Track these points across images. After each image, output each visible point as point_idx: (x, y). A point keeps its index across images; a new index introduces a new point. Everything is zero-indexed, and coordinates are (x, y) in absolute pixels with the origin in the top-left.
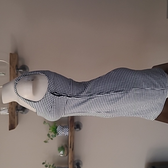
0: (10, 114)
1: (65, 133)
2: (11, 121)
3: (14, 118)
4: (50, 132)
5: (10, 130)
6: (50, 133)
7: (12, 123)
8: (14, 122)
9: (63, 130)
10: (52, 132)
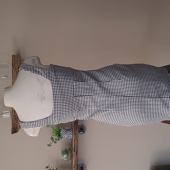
0: (13, 118)
2: (13, 124)
4: (54, 135)
5: (12, 133)
6: (53, 137)
7: (15, 127)
8: (17, 126)
9: (67, 133)
10: (56, 135)
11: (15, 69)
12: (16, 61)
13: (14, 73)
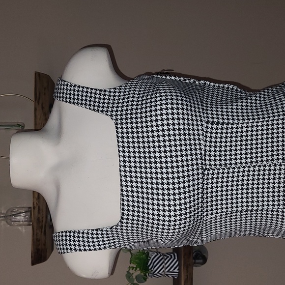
0: (35, 225)
1: (167, 272)
2: (36, 242)
3: (45, 234)
4: (133, 268)
5: (33, 264)
6: (131, 271)
7: (40, 247)
8: (45, 245)
9: (166, 264)
10: (138, 269)
11: (43, 108)
12: (45, 89)
13: (38, 116)
